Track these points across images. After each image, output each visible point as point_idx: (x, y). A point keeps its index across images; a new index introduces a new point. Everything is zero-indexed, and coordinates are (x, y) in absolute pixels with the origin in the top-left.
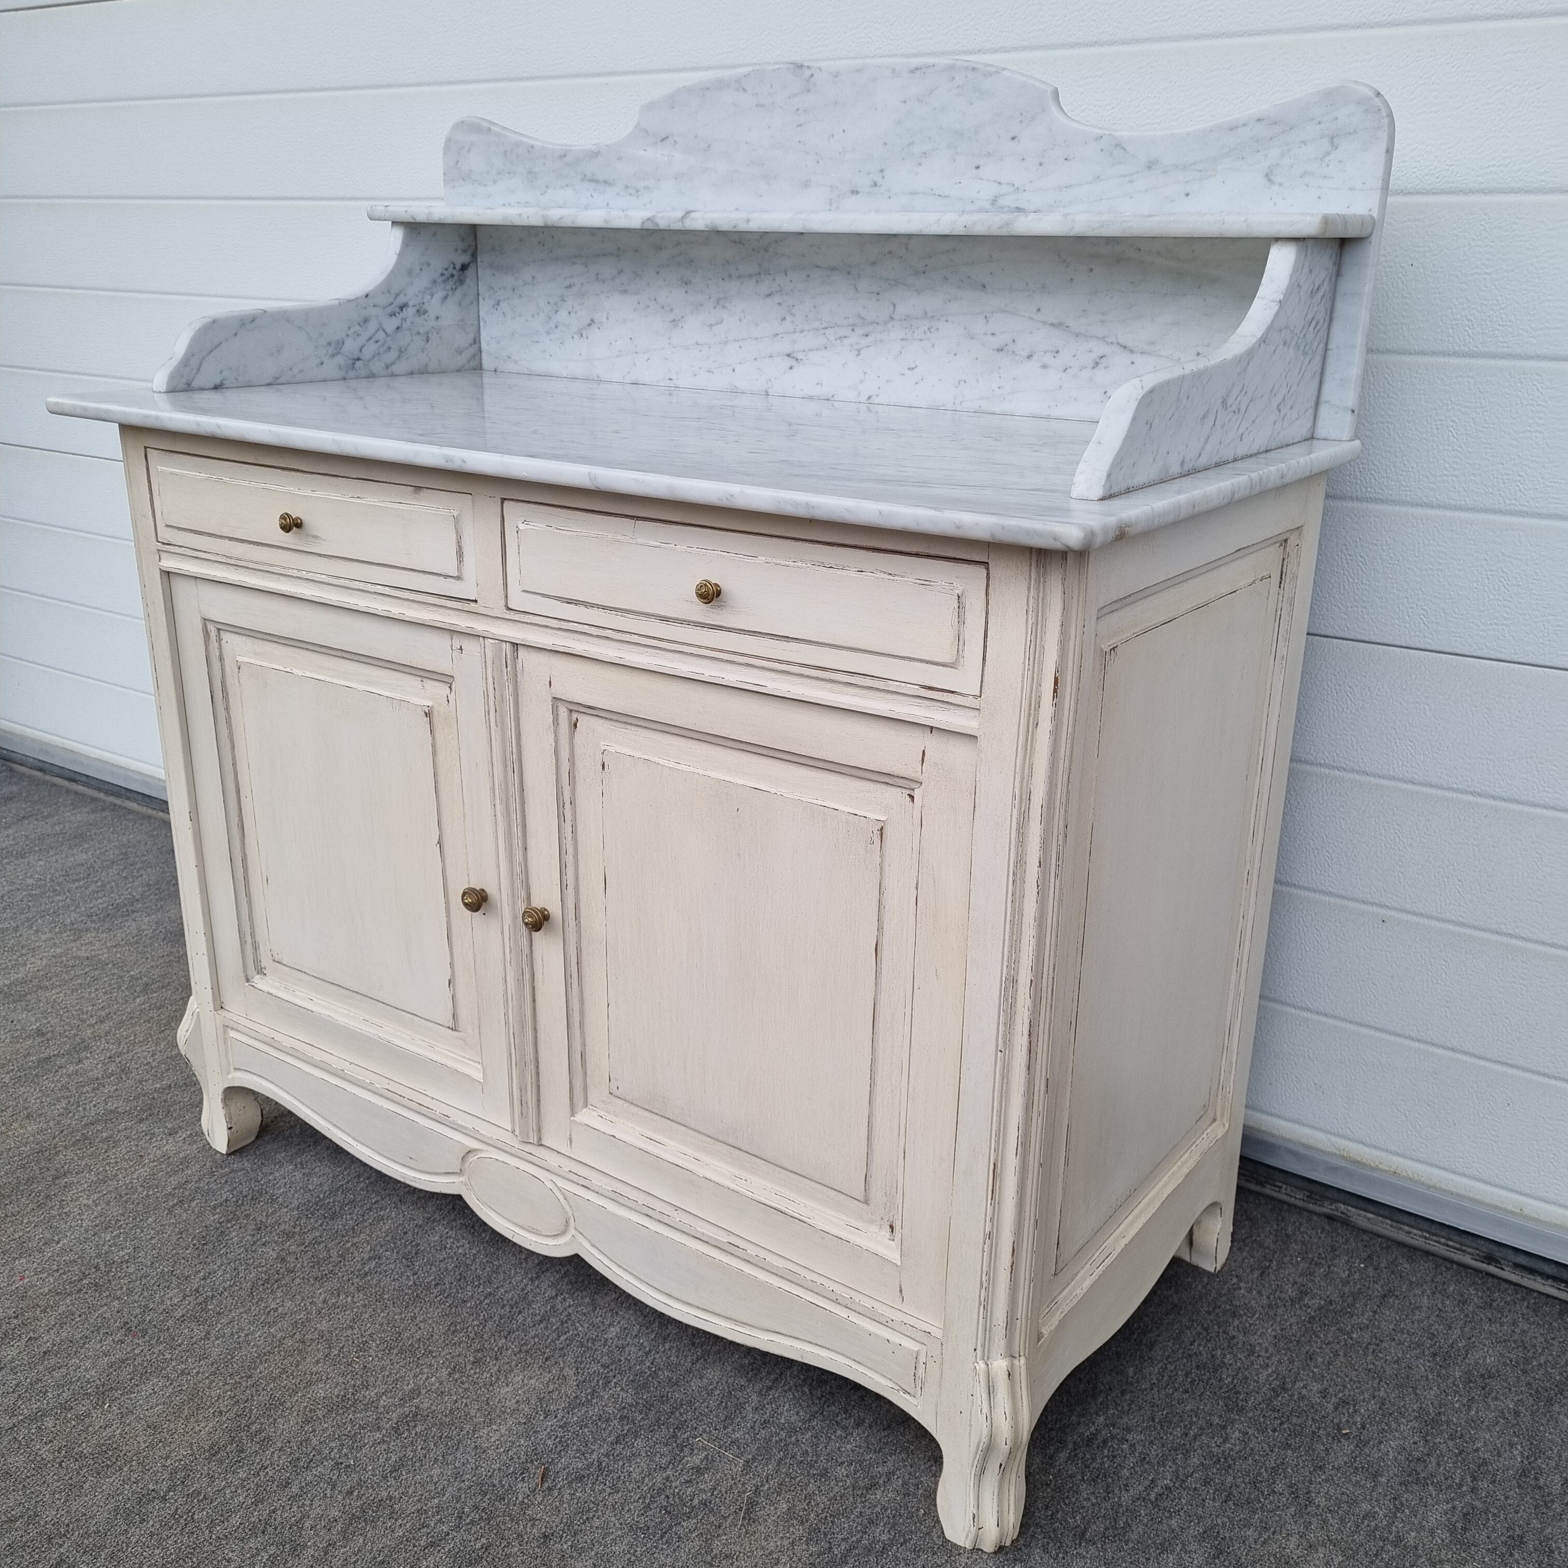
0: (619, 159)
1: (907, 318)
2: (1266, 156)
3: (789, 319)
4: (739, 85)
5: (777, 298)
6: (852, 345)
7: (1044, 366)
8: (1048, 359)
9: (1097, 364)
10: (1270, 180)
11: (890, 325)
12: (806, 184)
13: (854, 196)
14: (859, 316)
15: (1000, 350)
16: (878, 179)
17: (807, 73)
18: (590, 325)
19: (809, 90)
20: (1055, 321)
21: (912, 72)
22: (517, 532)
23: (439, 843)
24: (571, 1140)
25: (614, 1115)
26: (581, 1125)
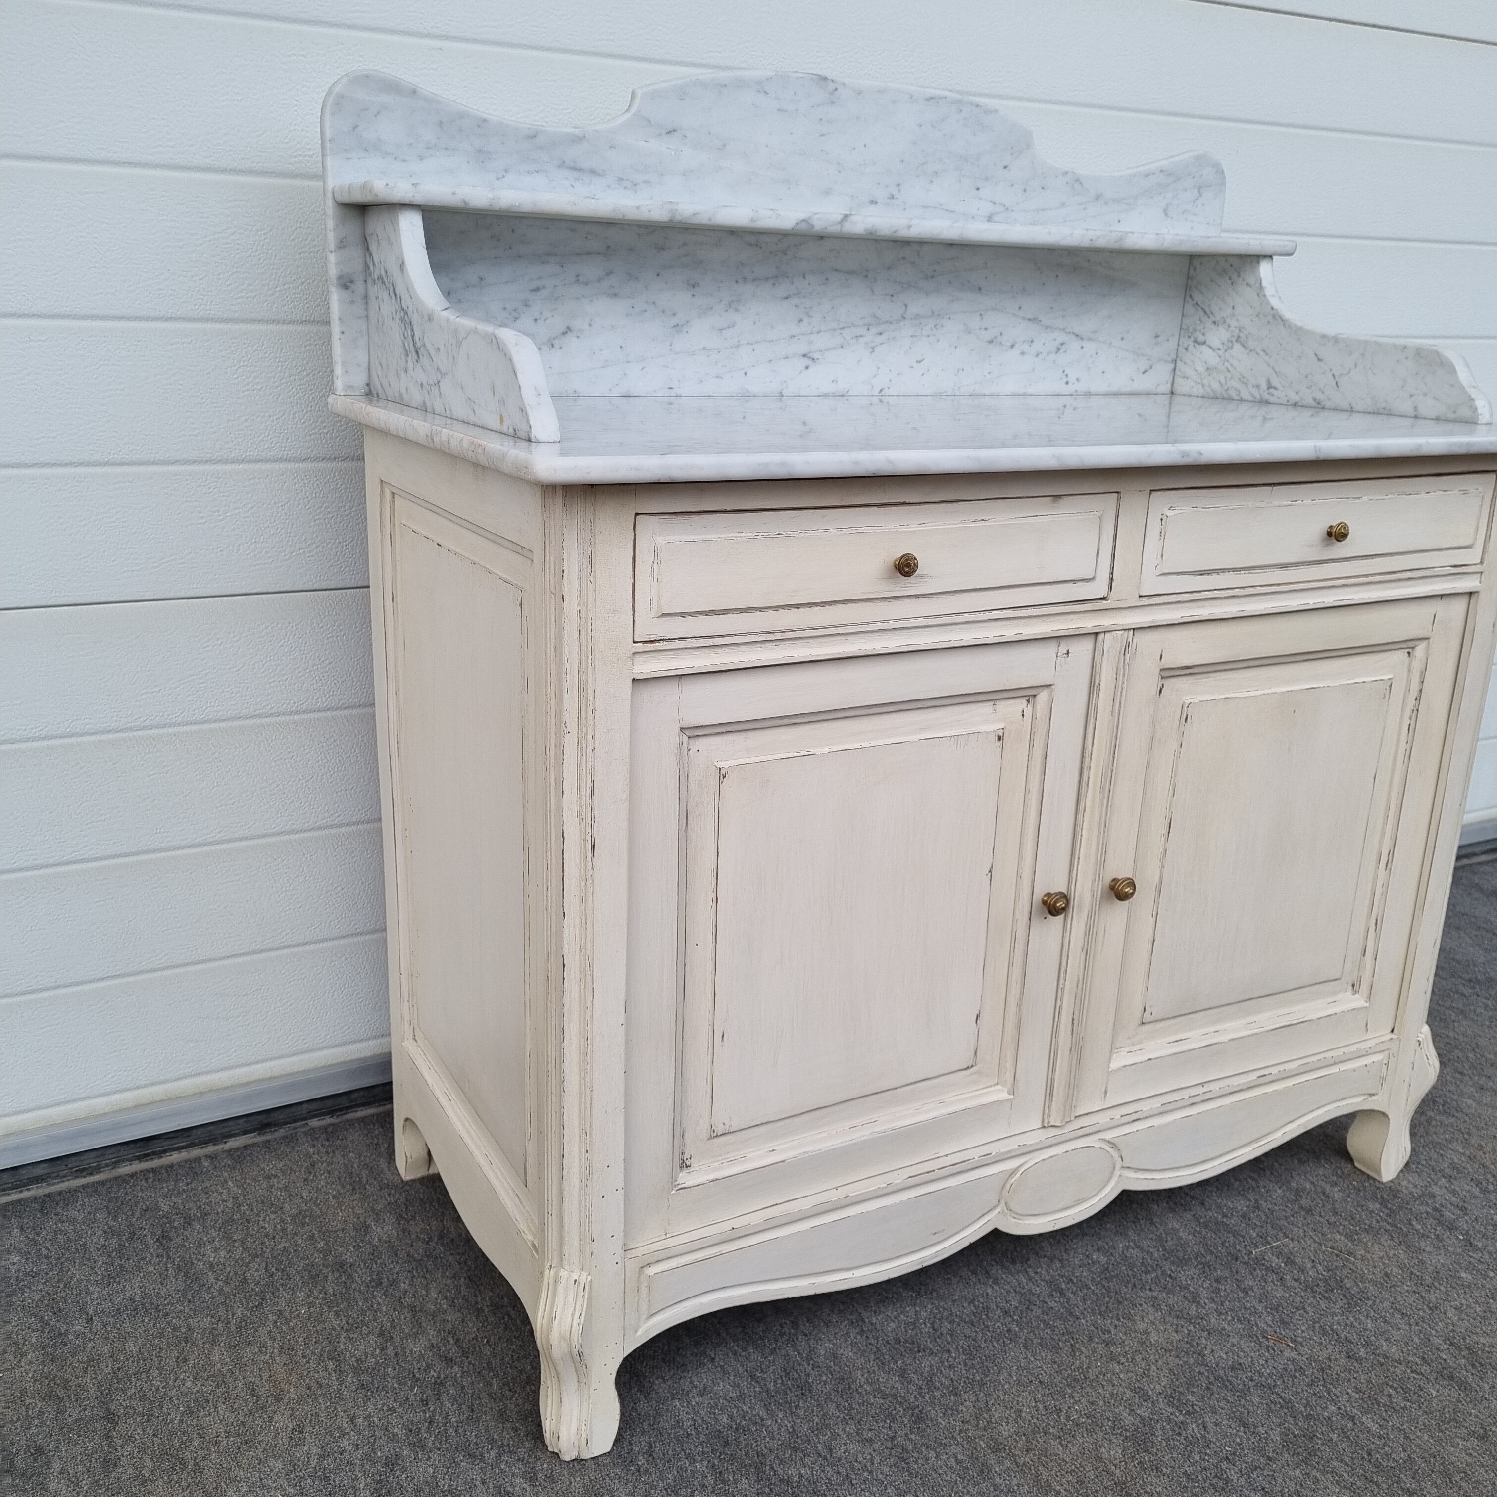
0: (612, 147)
1: (917, 317)
2: (1165, 197)
3: (806, 320)
4: (761, 87)
5: (795, 301)
6: (866, 343)
7: (1023, 353)
8: (1026, 347)
9: (1059, 349)
10: (1166, 215)
11: (902, 324)
12: (827, 192)
13: (873, 206)
14: (875, 316)
15: (991, 342)
16: (895, 192)
17: (831, 86)
18: (564, 333)
19: (832, 103)
20: (1032, 317)
21: (927, 100)
22: (1162, 520)
23: (990, 871)
24: (1106, 1092)
25: (1140, 1042)
26: (1119, 1069)
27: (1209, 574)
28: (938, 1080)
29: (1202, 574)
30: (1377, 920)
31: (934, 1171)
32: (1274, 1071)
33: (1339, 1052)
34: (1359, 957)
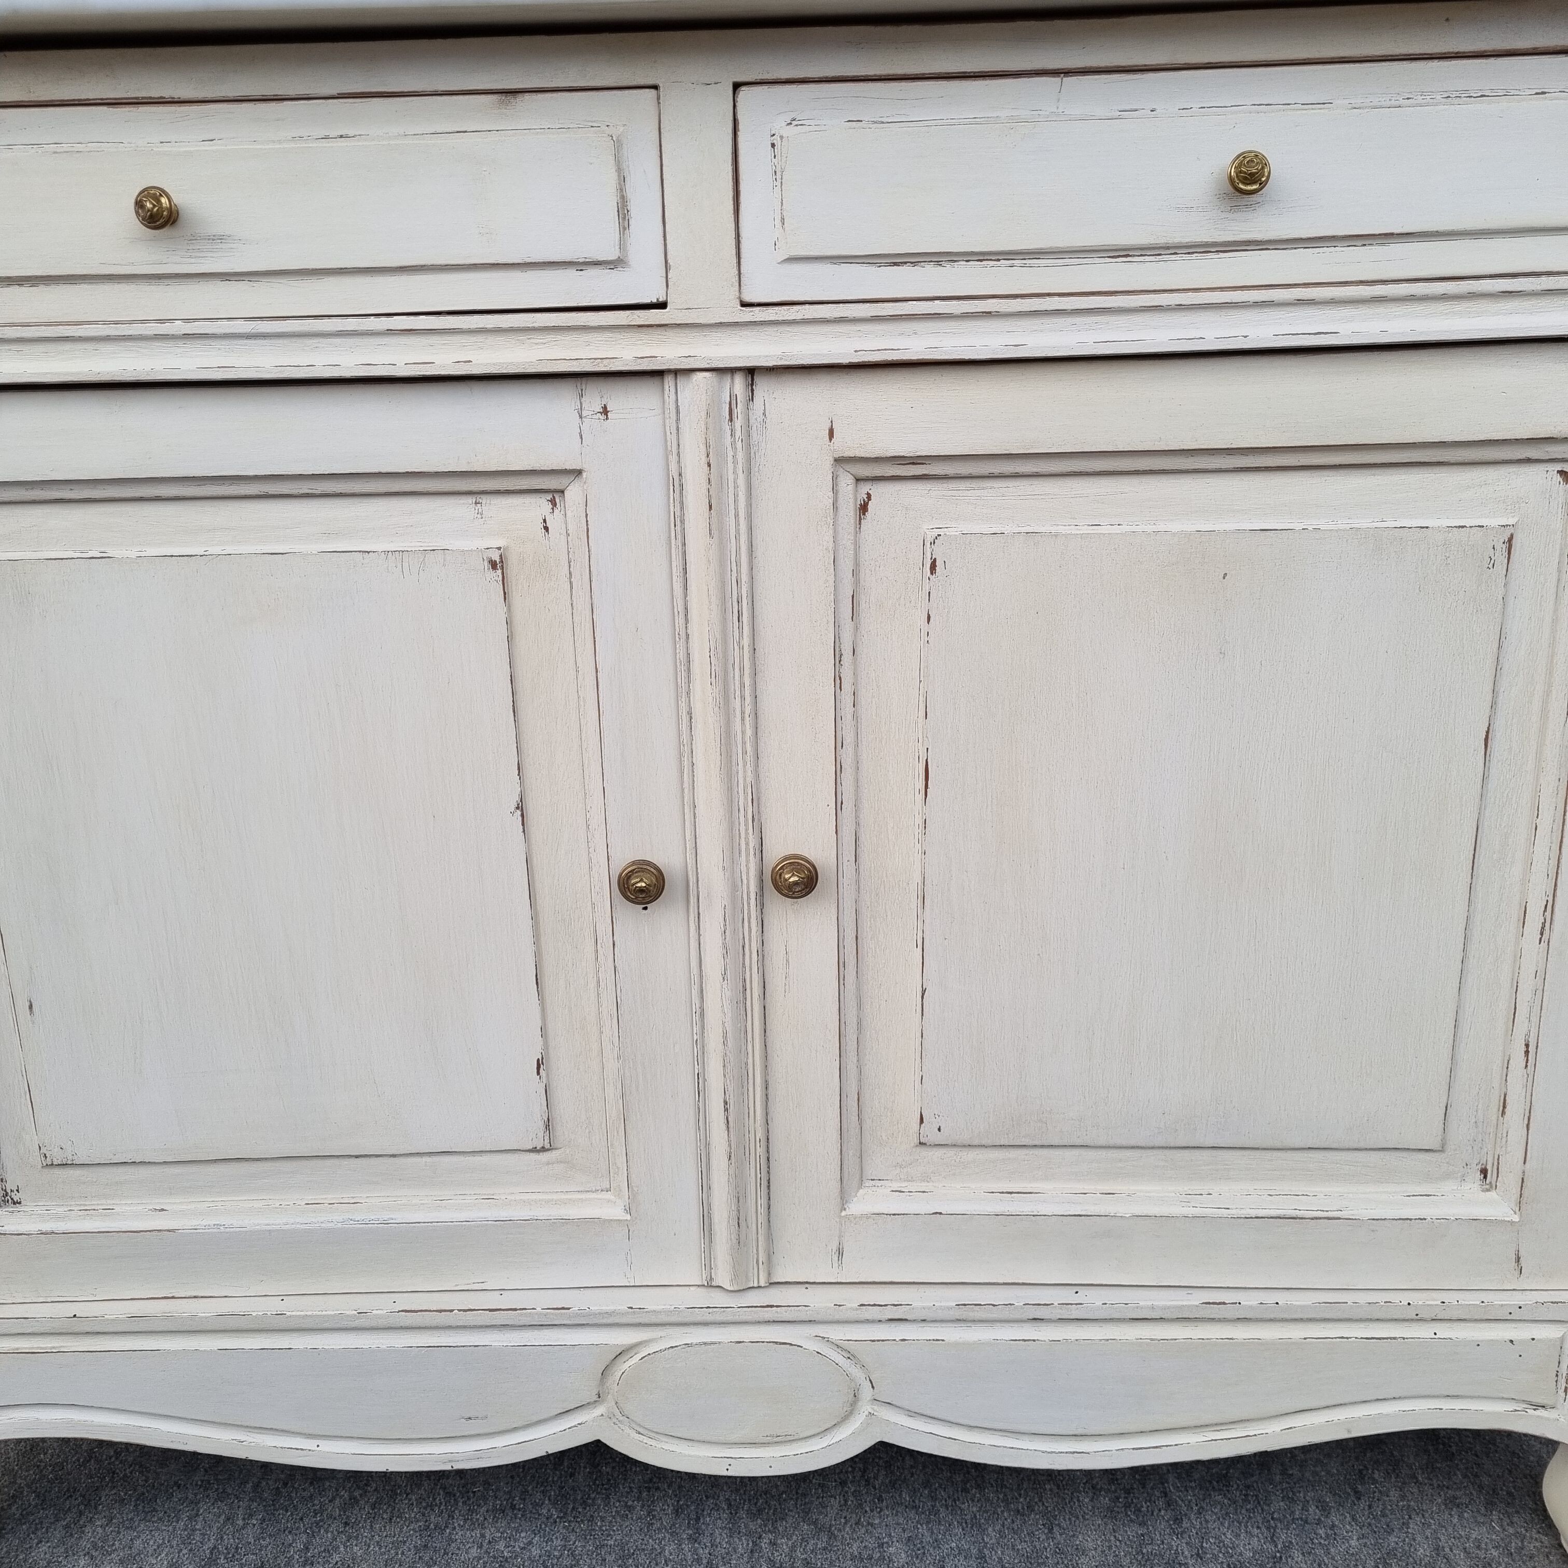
22: (773, 145)
23: (520, 807)
24: (840, 1253)
25: (926, 1178)
26: (867, 1216)
27: (914, 264)
28: (478, 1159)
29: (895, 264)
30: (1527, 1046)
31: (451, 1311)
32: (1250, 1300)
33: (1435, 1299)
34: (1494, 1118)
